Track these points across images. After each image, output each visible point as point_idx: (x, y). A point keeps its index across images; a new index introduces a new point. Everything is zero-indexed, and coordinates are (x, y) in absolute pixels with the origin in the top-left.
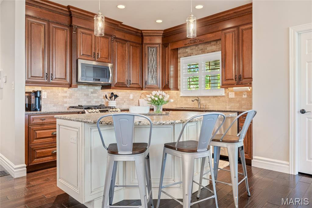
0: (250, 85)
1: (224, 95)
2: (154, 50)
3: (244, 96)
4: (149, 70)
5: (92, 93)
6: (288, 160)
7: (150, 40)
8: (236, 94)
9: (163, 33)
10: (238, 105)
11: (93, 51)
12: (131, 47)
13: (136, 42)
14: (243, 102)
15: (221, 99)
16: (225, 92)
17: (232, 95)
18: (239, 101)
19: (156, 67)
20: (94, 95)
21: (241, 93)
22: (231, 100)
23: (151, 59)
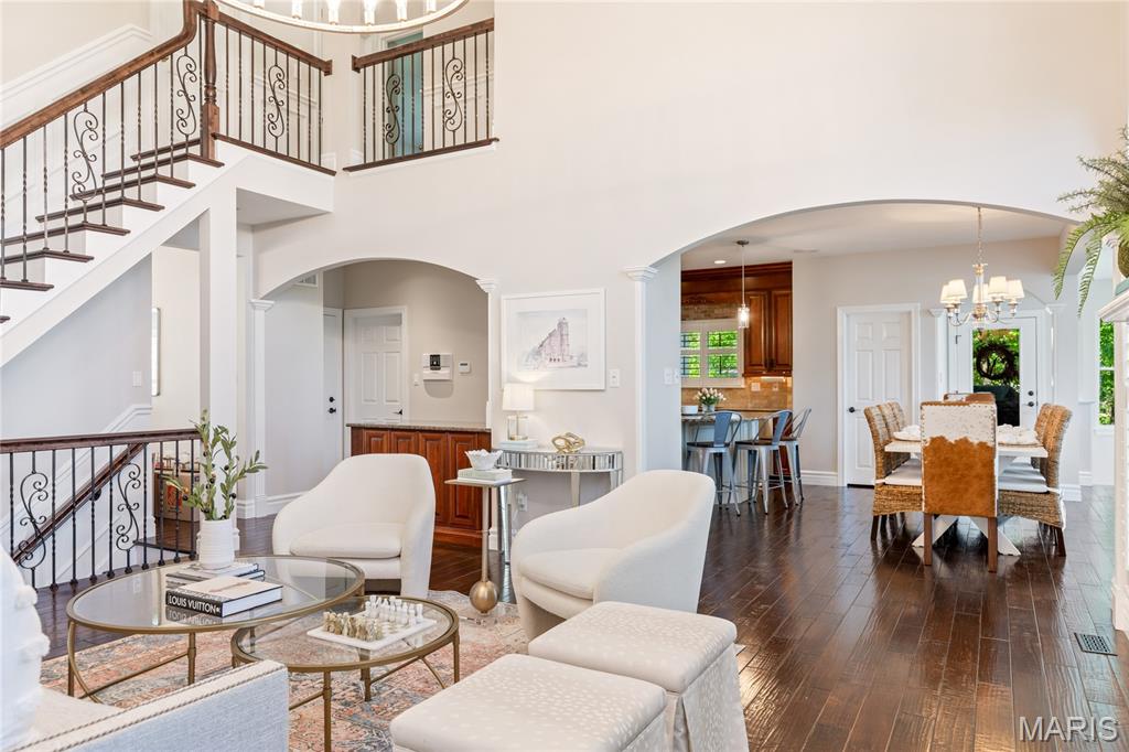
0: (789, 373)
1: (743, 386)
3: (774, 389)
6: (836, 470)
8: (762, 385)
10: (765, 402)
14: (774, 398)
15: (739, 392)
16: (746, 383)
17: (756, 386)
18: (767, 397)
21: (770, 384)
22: (754, 395)
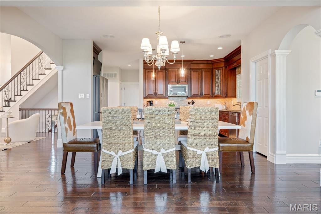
2: (219, 72)
4: (215, 85)
5: (181, 101)
7: (217, 66)
9: (224, 60)
11: (177, 79)
12: (204, 72)
13: (208, 68)
19: (220, 83)
20: (182, 102)
23: (217, 78)
